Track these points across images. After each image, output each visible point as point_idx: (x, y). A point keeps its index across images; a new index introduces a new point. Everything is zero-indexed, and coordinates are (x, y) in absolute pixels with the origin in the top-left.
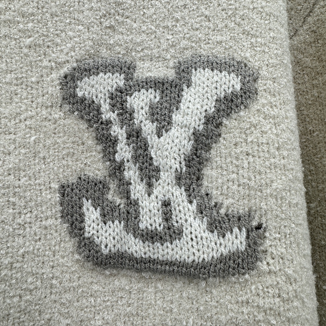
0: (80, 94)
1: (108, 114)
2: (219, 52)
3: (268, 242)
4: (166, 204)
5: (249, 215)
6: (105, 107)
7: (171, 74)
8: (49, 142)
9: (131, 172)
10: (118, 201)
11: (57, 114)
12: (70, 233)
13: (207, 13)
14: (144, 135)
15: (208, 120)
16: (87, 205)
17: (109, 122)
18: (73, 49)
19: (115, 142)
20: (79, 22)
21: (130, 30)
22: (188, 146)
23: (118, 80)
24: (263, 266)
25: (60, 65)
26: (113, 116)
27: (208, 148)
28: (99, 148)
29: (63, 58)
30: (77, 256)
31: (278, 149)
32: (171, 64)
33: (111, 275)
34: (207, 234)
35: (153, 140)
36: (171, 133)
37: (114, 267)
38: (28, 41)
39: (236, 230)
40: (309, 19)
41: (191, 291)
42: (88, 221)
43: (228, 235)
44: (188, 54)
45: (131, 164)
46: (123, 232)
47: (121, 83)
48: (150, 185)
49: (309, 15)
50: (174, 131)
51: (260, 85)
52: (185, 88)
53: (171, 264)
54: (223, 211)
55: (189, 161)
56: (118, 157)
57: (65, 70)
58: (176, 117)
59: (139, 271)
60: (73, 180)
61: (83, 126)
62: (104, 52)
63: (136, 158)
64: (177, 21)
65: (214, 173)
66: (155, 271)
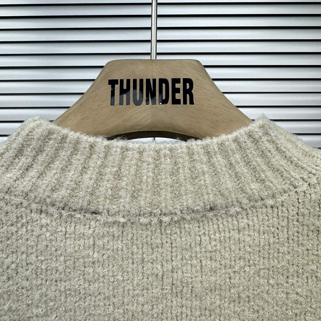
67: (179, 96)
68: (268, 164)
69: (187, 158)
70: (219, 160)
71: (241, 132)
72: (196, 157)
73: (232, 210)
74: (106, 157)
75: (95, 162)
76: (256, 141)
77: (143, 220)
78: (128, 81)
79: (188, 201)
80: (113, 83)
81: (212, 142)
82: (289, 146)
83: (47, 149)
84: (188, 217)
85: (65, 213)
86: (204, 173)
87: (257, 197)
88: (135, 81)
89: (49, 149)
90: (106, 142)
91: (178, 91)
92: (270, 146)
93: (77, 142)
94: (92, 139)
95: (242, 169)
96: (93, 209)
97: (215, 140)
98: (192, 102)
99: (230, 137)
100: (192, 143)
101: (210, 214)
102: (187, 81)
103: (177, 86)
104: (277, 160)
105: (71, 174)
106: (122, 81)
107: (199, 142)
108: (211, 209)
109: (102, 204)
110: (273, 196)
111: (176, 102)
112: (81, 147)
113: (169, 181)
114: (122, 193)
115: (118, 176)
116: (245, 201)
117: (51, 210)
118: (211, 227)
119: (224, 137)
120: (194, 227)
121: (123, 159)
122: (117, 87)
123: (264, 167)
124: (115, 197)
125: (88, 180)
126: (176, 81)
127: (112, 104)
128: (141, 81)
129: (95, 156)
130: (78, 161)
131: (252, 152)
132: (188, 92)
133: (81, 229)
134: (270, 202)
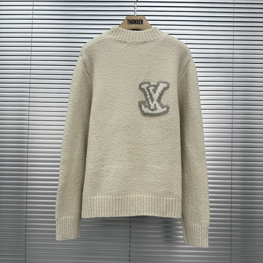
0: (142, 87)
1: (146, 91)
2: (164, 80)
3: (170, 109)
4: (155, 105)
5: (167, 106)
6: (146, 89)
7: (156, 84)
8: (137, 95)
9: (150, 100)
10: (147, 105)
11: (139, 91)
12: (140, 109)
13: (162, 74)
14: (152, 94)
15: (162, 91)
16: (142, 105)
17: (146, 92)
18: (141, 80)
19: (147, 95)
20: (142, 76)
21: (150, 77)
22: (159, 95)
23: (148, 85)
24: (169, 113)
25: (139, 83)
26: (147, 91)
27: (162, 96)
28: (145, 96)
29: (139, 82)
30: (141, 113)
31: (172, 96)
32: (156, 82)
33: (146, 117)
34: (161, 109)
35: (153, 95)
36: (156, 94)
37: (146, 115)
38: (134, 79)
39: (165, 108)
40: (184, 72)
41: (158, 118)
42: (143, 108)
43: (164, 108)
44: (159, 81)
45: (149, 99)
46: (148, 109)
47: (148, 86)
48: (152, 102)
49: (184, 71)
50: (157, 93)
51: (170, 86)
52: (158, 86)
53: (156, 114)
54: (163, 105)
55: (159, 98)
56: (147, 98)
57: (140, 83)
58: (157, 91)
59: (150, 116)
60: (140, 101)
61: (142, 92)
62: (146, 81)
63: (150, 98)
64: (158, 75)
65: (162, 100)
66: (153, 116)
67: (140, 23)
68: (155, 35)
69: (141, 33)
70: (147, 34)
71: (151, 29)
72: (143, 33)
73: (148, 42)
74: (127, 33)
75: (125, 34)
76: (153, 31)
77: (134, 43)
78: (131, 20)
79: (141, 40)
80: (128, 20)
81: (145, 31)
82: (159, 32)
83: (117, 31)
84: (141, 43)
85: (121, 43)
86: (144, 36)
87: (152, 40)
88: (132, 20)
89: (118, 31)
90: (127, 31)
91: (140, 22)
92: (155, 32)
93: (123, 30)
94: (125, 30)
95: (150, 35)
96: (125, 41)
97: (146, 30)
98: (142, 24)
99: (149, 30)
100: (142, 31)
101: (145, 43)
102: (142, 20)
103: (140, 21)
104: (156, 34)
105: (122, 36)
106: (130, 20)
107: (143, 31)
108: (145, 42)
109: (127, 41)
110: (155, 40)
111: (140, 24)
112: (123, 31)
113: (138, 37)
114: (130, 39)
115: (129, 36)
116: (150, 41)
117: (118, 42)
118: (144, 45)
119: (148, 30)
120: (142, 45)
121: (130, 33)
122: (129, 21)
123: (154, 35)
124: (129, 40)
125: (124, 37)
126: (140, 20)
127: (128, 24)
128: (133, 20)
129: (125, 33)
130: (123, 33)
131: (152, 33)
132: (142, 22)
133: (123, 45)
134: (154, 41)
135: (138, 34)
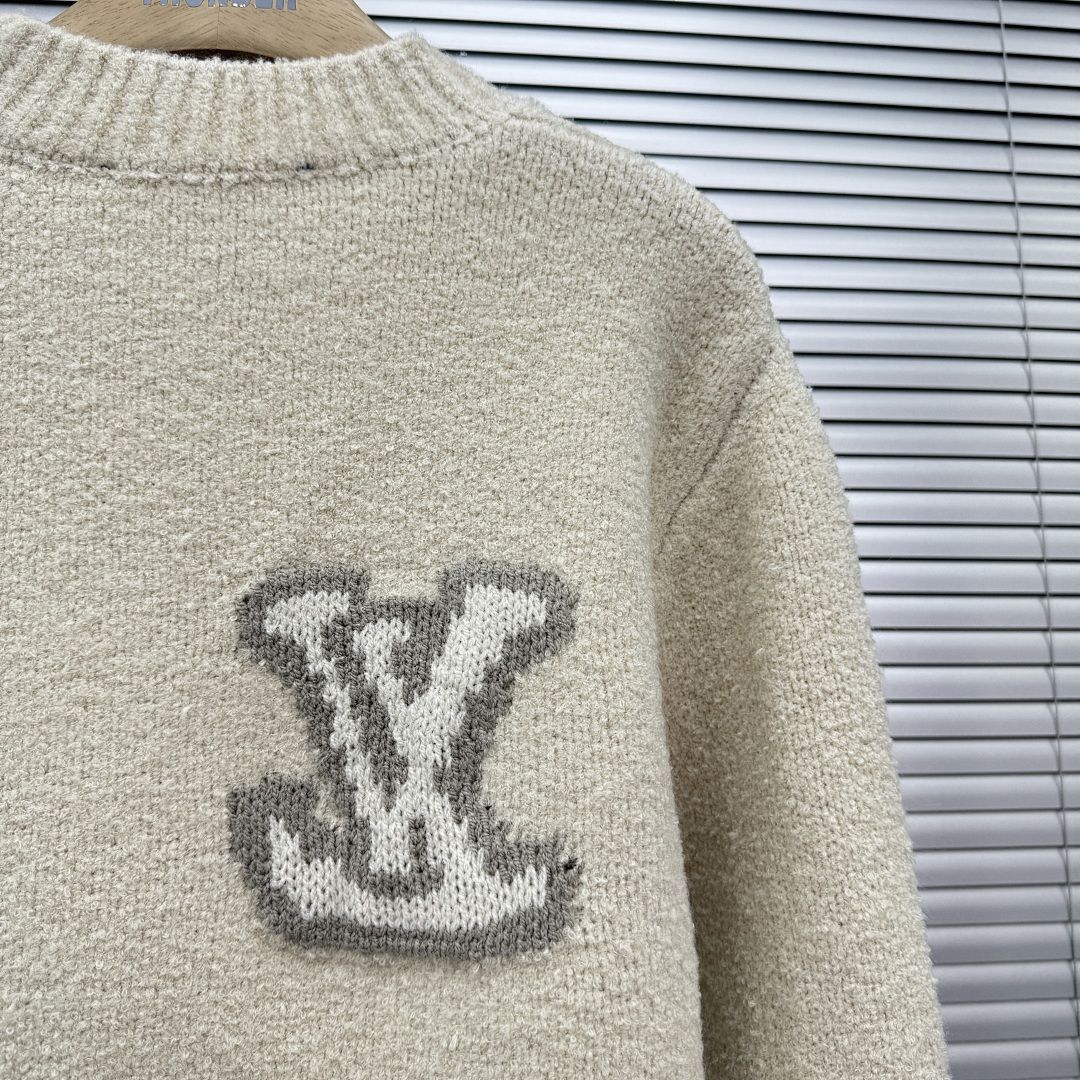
0: (270, 629)
1: (319, 663)
2: (514, 557)
3: (584, 893)
4: (417, 826)
5: (555, 844)
6: (314, 651)
7: (430, 592)
8: (212, 715)
9: (358, 768)
10: (333, 821)
11: (229, 665)
12: (245, 879)
13: (496, 486)
14: (381, 700)
15: (491, 675)
16: (277, 828)
17: (320, 678)
18: (260, 551)
19: (330, 712)
20: (272, 504)
21: (363, 515)
22: (456, 721)
23: (339, 603)
24: (574, 935)
25: (238, 579)
26: (327, 667)
27: (490, 724)
28: (302, 724)
29: (242, 566)
30: (256, 923)
31: (608, 726)
32: (432, 575)
33: (317, 960)
34: (483, 879)
35: (396, 710)
37: (323, 944)
38: (183, 539)
39: (530, 870)
40: (715, 467)
41: (456, 984)
42: (277, 859)
43: (518, 879)
44: (462, 557)
45: (357, 754)
46: (340, 879)
47: (344, 609)
48: (390, 791)
49: (713, 460)
50: (433, 694)
51: (580, 614)
52: (453, 618)
53: (423, 936)
54: (511, 837)
55: (458, 747)
56: (334, 741)
57: (245, 588)
58: (438, 670)
59: (367, 952)
60: (253, 782)
61: (275, 684)
62: (315, 555)
63: (366, 742)
64: (444, 498)
65: (500, 768)
66: (396, 952)
68: (413, 103)
69: (273, 86)
70: (327, 92)
71: (370, 54)
72: (286, 84)
73: (343, 169)
74: (128, 78)
75: (109, 83)
76: (394, 66)
77: (190, 177)
79: (268, 148)
81: (318, 65)
82: (452, 78)
83: (23, 59)
84: (268, 177)
85: (53, 166)
86: (299, 108)
87: (386, 149)
89: (26, 60)
90: (130, 55)
92: (418, 77)
93: (78, 51)
94: (105, 48)
95: (364, 106)
96: (103, 156)
97: (324, 61)
98: (292, 7)
99: (351, 58)
100: (284, 66)
101: (307, 175)
104: (427, 97)
105: (67, 101)
107: (296, 64)
108: (309, 167)
109: (117, 150)
110: (415, 151)
112: (84, 58)
113: (238, 118)
114: (155, 134)
115: (149, 107)
116: (365, 156)
117: (29, 158)
119: (339, 58)
120: (278, 194)
121: (160, 81)
123: (404, 105)
124: (139, 142)
125: (93, 112)
129: (109, 75)
130: (77, 83)
131: (385, 82)
133: (80, 189)
134: (407, 159)
135: (235, 93)
